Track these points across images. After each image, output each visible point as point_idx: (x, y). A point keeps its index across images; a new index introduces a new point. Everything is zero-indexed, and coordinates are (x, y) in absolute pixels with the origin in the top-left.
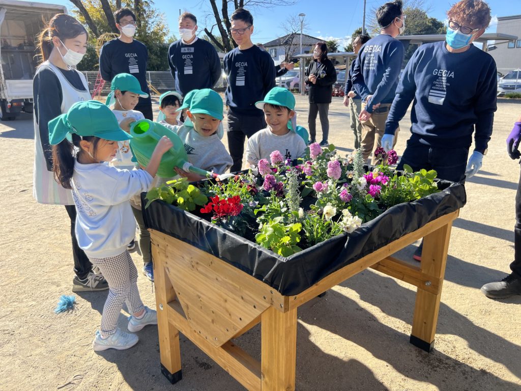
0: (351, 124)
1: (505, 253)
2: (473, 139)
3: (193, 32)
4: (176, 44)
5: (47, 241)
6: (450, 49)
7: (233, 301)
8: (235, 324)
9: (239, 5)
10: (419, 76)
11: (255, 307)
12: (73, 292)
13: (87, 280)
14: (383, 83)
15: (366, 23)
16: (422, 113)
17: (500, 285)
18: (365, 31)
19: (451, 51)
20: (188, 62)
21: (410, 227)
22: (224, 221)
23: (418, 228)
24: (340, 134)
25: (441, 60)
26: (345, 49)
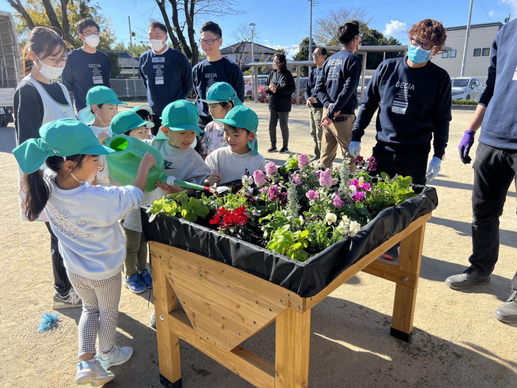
0: (311, 131)
1: (461, 248)
2: (432, 146)
3: (163, 43)
4: (147, 55)
5: (16, 258)
6: (410, 63)
7: (247, 306)
8: (249, 328)
9: (189, 13)
10: (384, 88)
11: (270, 310)
12: (54, 309)
13: (69, 296)
14: (343, 93)
15: (313, 33)
16: (385, 123)
17: (462, 277)
18: (312, 40)
19: (411, 66)
20: (159, 72)
21: (397, 229)
22: (232, 231)
23: (403, 229)
24: (298, 140)
25: (402, 74)
26: (294, 58)
